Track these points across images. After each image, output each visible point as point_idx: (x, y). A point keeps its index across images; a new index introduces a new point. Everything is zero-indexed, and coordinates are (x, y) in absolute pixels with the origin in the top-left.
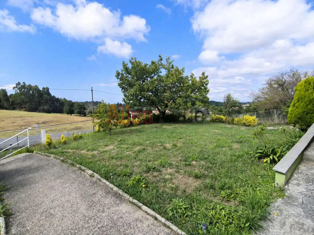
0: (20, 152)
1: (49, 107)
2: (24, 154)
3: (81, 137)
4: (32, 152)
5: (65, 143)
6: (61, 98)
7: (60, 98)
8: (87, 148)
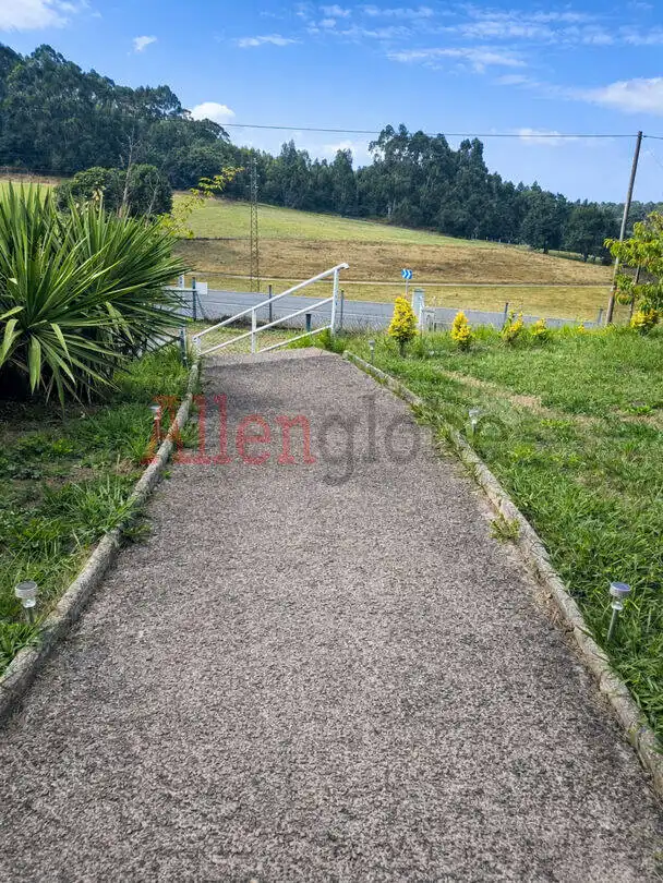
0: (306, 344)
2: (315, 352)
3: (543, 340)
4: (340, 352)
5: (465, 346)
6: (521, 185)
7: (517, 183)
8: (548, 387)
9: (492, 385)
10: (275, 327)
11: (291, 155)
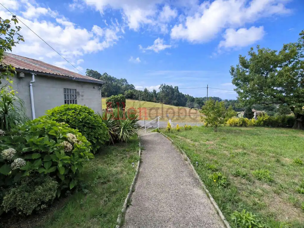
0: (154, 131)
1: (177, 101)
2: (156, 133)
3: (191, 129)
4: (160, 132)
5: (178, 130)
7: (184, 94)
8: (191, 138)
9: (183, 138)
10: (149, 128)
11: (146, 90)
